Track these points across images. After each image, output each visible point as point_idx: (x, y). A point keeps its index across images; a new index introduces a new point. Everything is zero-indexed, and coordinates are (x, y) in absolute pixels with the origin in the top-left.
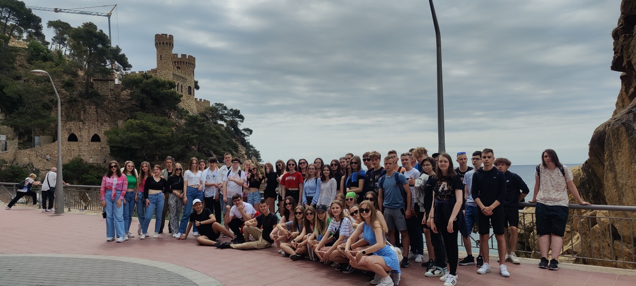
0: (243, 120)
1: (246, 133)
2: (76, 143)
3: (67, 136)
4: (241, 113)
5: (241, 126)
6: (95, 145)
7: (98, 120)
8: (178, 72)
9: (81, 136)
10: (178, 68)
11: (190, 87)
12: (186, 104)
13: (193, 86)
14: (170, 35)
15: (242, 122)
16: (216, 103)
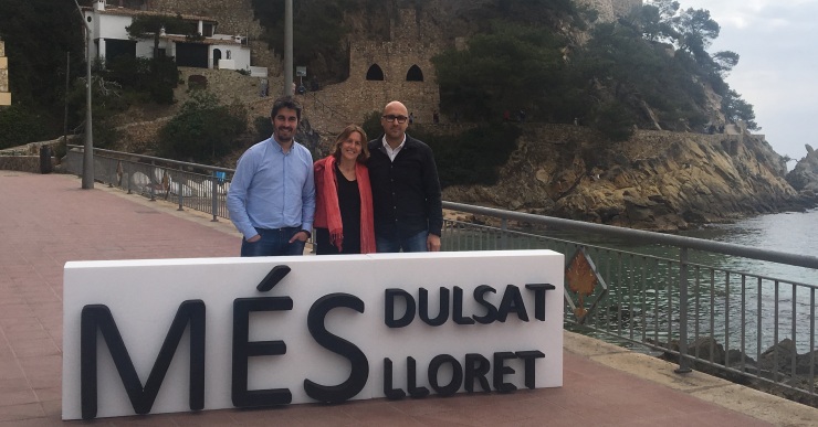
0: (717, 32)
1: (722, 63)
2: (380, 82)
3: (365, 69)
6: (414, 88)
7: (419, 39)
9: (389, 69)
15: (714, 36)
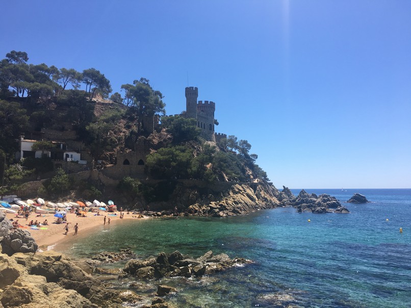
0: (250, 148)
1: (253, 159)
2: (128, 165)
3: (123, 161)
4: (249, 143)
5: (249, 153)
6: (141, 167)
8: (202, 114)
9: (132, 161)
10: (202, 111)
11: (211, 125)
12: (208, 137)
14: (195, 88)
16: (231, 136)
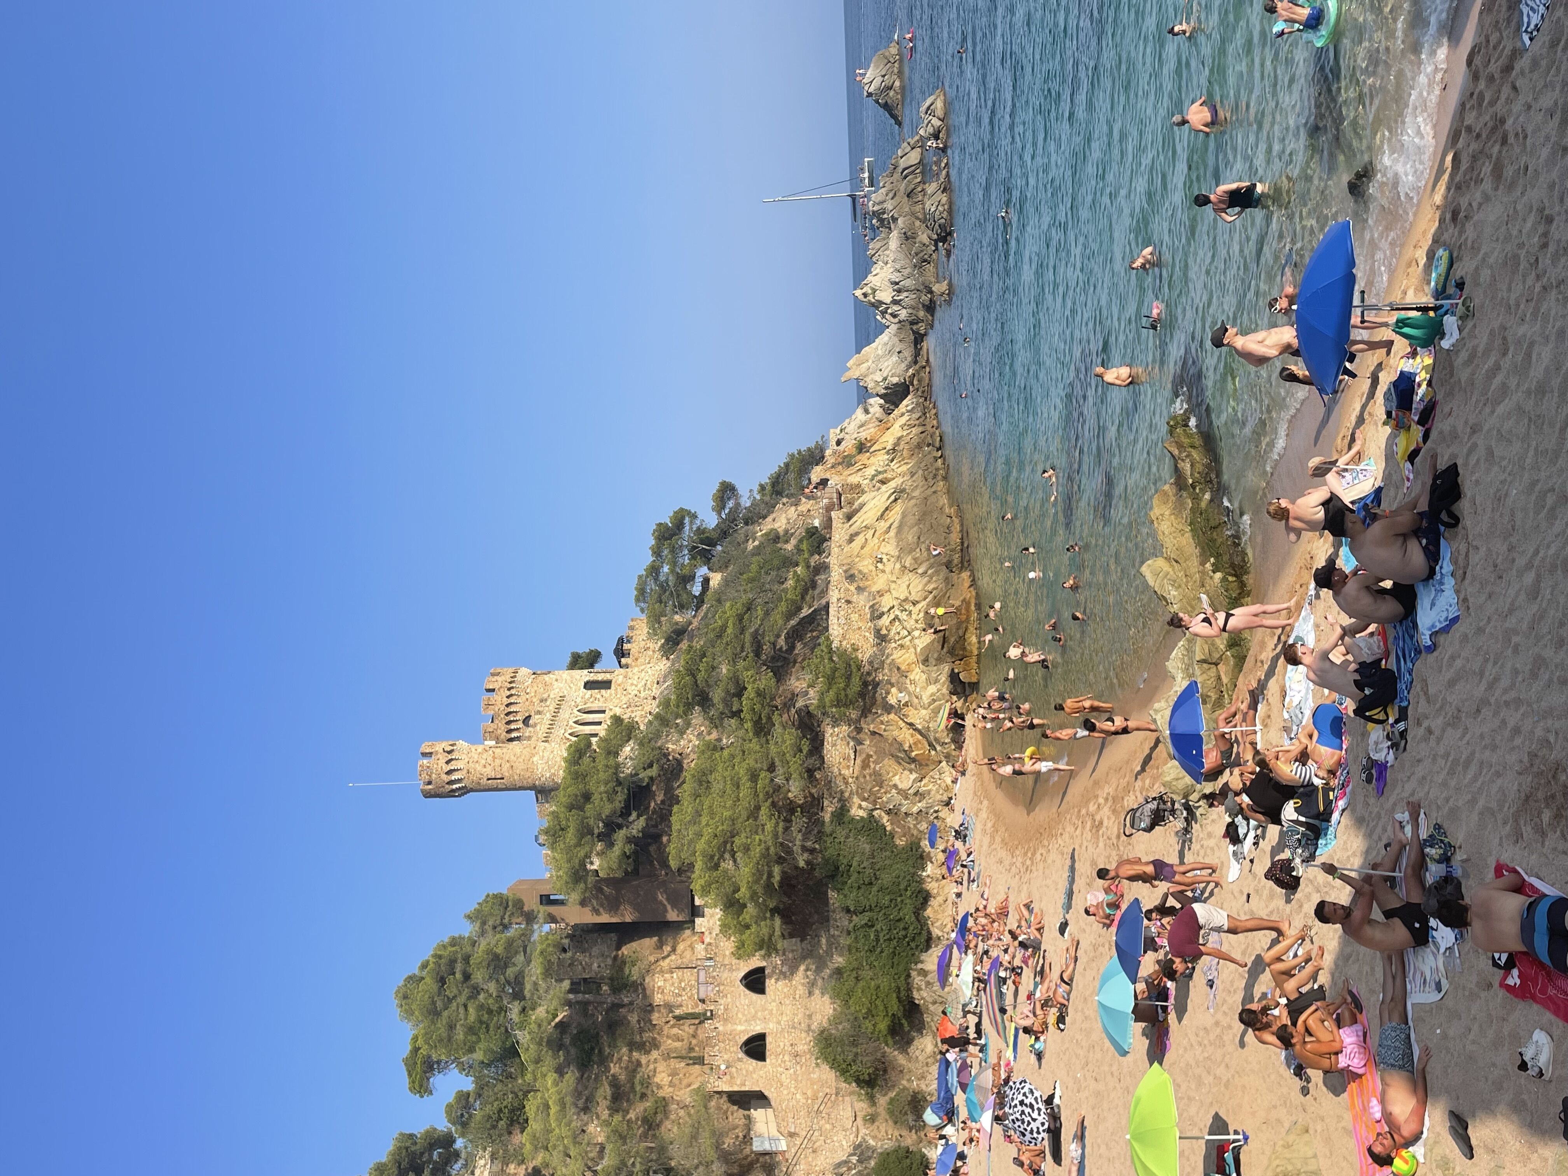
0: (689, 512)
2: (769, 1040)
3: (752, 1064)
4: (666, 519)
5: (710, 520)
6: (775, 981)
8: (541, 723)
9: (748, 1024)
10: (526, 721)
11: (589, 685)
12: (643, 695)
13: (584, 675)
15: (694, 516)
16: (638, 600)
